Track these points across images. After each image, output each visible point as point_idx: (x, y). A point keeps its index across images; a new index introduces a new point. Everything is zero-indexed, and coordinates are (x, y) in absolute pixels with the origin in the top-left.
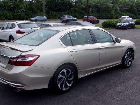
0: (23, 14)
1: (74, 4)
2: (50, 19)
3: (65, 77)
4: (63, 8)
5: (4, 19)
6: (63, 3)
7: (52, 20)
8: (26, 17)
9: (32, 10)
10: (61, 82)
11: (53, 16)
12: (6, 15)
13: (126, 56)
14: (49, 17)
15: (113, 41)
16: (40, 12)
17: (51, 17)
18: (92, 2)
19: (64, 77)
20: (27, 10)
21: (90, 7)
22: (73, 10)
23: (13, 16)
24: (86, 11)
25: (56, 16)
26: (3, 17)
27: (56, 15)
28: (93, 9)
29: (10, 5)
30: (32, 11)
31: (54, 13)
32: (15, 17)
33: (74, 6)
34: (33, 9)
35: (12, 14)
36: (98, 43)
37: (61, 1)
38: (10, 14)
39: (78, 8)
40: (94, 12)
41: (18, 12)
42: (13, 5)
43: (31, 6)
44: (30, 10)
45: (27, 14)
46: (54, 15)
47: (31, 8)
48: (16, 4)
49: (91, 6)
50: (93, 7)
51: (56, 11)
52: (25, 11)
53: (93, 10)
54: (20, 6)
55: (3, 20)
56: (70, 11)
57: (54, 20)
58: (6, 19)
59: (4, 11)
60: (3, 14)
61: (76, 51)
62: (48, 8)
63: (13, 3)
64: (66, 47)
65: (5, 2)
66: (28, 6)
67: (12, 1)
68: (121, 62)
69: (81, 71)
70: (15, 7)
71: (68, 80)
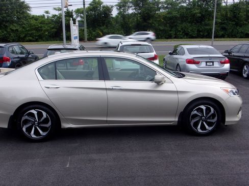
3: (36, 121)
5: (182, 36)
8: (221, 33)
9: (234, 21)
10: (28, 125)
12: (186, 30)
13: (195, 112)
19: (34, 121)
20: (226, 22)
23: (199, 31)
26: (181, 33)
29: (195, 13)
30: (234, 23)
32: (201, 33)
34: (238, 19)
35: (197, 29)
38: (194, 28)
42: (200, 13)
43: (235, 12)
44: (232, 21)
45: (224, 29)
47: (235, 16)
48: (206, 11)
52: (221, 23)
55: (181, 38)
58: (185, 37)
59: (184, 23)
60: (182, 29)
61: (57, 88)
63: (201, 9)
64: (43, 80)
65: (189, 9)
66: (229, 13)
67: (200, 6)
68: (177, 120)
69: (66, 117)
70: (204, 17)
71: (41, 125)
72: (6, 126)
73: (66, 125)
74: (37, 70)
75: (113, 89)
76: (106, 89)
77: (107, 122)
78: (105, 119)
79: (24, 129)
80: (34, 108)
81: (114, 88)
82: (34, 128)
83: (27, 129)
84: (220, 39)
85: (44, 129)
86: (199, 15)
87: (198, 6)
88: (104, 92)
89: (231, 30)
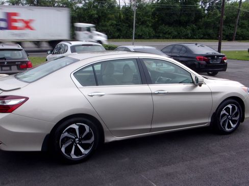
0: (113, 29)
1: (206, 12)
2: (158, 39)
3: (77, 138)
4: (184, 18)
6: (184, 11)
7: (162, 40)
8: (117, 34)
9: (127, 23)
10: (67, 145)
11: (165, 34)
13: (224, 112)
14: (157, 35)
15: (193, 82)
16: (141, 26)
17: (161, 35)
18: (242, 9)
19: (74, 137)
20: (120, 23)
21: (236, 17)
22: (202, 23)
24: (228, 24)
25: (169, 34)
27: (170, 32)
28: (243, 21)
29: (93, 14)
30: (128, 25)
31: (167, 28)
33: (204, 16)
34: (130, 21)
36: (154, 83)
37: (180, 7)
39: (213, 19)
40: (245, 27)
41: (105, 26)
42: (97, 14)
43: (127, 15)
44: (126, 23)
45: (119, 30)
46: (166, 32)
47: (127, 19)
48: (102, 12)
49: (240, 15)
50: (243, 18)
51: (170, 24)
52: (117, 25)
53: (243, 24)
54: (110, 16)
56: (196, 25)
57: (165, 40)
61: (101, 95)
62: (156, 19)
63: (97, 11)
64: (82, 86)
65: (86, 9)
66: (122, 16)
67: (96, 7)
68: (210, 121)
69: (110, 129)
70: (100, 18)
71: (83, 142)
72: (39, 149)
73: (109, 139)
74: (72, 75)
75: (158, 93)
76: (152, 94)
77: (151, 130)
78: (149, 127)
79: (63, 150)
80: (75, 122)
81: (160, 92)
82: (74, 147)
83: (66, 149)
84: (117, 40)
85: (85, 147)
86: (96, 16)
87: (94, 6)
88: (150, 97)
89: (125, 32)
